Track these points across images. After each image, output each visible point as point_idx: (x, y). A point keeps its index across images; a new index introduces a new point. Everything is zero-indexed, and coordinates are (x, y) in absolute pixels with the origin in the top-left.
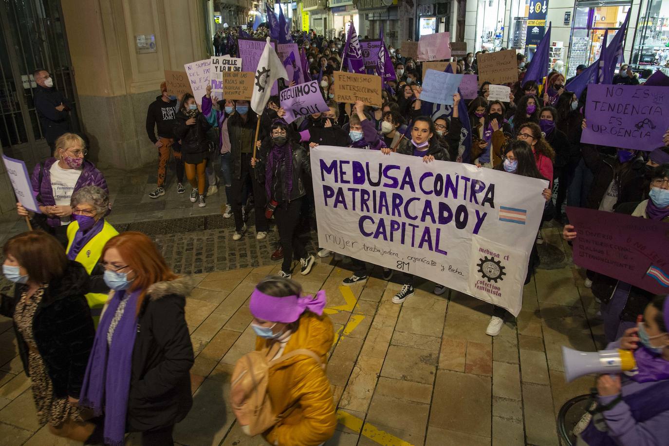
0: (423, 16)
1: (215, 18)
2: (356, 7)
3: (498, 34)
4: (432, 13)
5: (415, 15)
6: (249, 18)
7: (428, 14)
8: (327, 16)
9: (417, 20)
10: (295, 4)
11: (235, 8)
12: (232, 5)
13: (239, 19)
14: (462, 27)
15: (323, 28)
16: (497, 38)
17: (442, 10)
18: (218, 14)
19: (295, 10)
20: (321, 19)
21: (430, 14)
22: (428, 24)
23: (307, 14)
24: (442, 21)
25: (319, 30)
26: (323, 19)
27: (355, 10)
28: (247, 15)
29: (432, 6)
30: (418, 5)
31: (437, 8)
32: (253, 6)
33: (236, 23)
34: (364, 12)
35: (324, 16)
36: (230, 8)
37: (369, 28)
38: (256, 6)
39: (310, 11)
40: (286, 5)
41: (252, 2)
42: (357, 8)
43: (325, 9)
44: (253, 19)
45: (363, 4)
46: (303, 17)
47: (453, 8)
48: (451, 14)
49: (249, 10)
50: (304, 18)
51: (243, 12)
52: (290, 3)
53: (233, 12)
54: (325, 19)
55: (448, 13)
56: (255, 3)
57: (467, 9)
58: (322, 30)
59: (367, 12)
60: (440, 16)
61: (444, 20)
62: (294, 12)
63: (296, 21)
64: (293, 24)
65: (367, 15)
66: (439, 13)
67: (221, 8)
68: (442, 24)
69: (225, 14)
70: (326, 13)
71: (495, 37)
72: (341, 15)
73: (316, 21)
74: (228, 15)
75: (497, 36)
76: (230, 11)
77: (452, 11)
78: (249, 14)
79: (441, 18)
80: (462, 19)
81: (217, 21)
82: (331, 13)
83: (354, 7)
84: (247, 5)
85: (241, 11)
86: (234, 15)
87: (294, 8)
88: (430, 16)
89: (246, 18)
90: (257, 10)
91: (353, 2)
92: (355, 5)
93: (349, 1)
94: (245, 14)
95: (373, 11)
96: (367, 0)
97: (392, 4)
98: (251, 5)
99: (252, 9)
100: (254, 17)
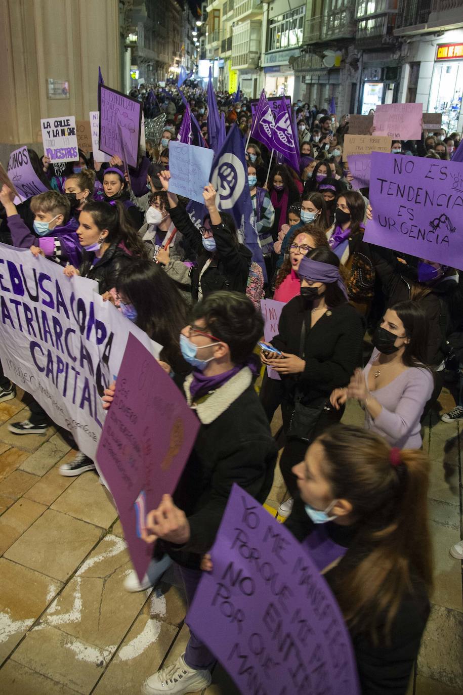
0: (369, 81)
1: (132, 73)
2: (292, 68)
3: (454, 106)
4: (379, 79)
5: (359, 79)
6: (169, 75)
7: (374, 79)
8: (258, 77)
9: (362, 85)
10: (222, 61)
11: (155, 62)
12: (151, 60)
13: (158, 76)
14: (413, 95)
15: (252, 90)
16: (453, 110)
17: (391, 75)
18: (135, 68)
19: (222, 69)
20: (251, 79)
21: (376, 79)
22: (373, 90)
23: (235, 74)
24: (390, 88)
25: (248, 93)
26: (253, 79)
27: (290, 71)
28: (167, 72)
29: (380, 71)
30: (364, 69)
31: (385, 72)
32: (175, 62)
33: (154, 80)
34: (301, 74)
35: (254, 77)
36: (149, 62)
37: (305, 93)
38: (178, 62)
39: (239, 70)
40: (212, 62)
41: (174, 57)
42: (293, 69)
43: (256, 68)
44: (173, 76)
45: (300, 65)
46: (230, 77)
47: (404, 73)
48: (402, 79)
49: (170, 66)
50: (232, 78)
51: (163, 68)
52: (217, 60)
53: (151, 68)
54: (256, 80)
55: (398, 78)
56: (177, 58)
57: (420, 75)
58: (251, 92)
59: (304, 73)
60: (388, 82)
61: (392, 86)
62: (220, 71)
63: (223, 81)
64: (218, 84)
65: (304, 77)
66: (388, 78)
67: (139, 62)
68: (390, 91)
69: (143, 69)
70: (257, 73)
71: (451, 108)
72: (274, 76)
73: (244, 81)
74: (146, 69)
75: (453, 108)
76: (149, 65)
77: (402, 76)
78: (169, 71)
79: (389, 85)
80: (413, 86)
81: (133, 76)
82: (263, 73)
83: (290, 68)
84: (168, 60)
85: (161, 67)
86: (152, 71)
87: (221, 66)
88: (377, 82)
89: (166, 75)
90: (178, 67)
91: (289, 62)
92: (291, 66)
93: (284, 61)
94: (164, 70)
95: (311, 73)
96: (305, 60)
97: (334, 65)
98: (173, 60)
99: (173, 65)
100: (175, 74)
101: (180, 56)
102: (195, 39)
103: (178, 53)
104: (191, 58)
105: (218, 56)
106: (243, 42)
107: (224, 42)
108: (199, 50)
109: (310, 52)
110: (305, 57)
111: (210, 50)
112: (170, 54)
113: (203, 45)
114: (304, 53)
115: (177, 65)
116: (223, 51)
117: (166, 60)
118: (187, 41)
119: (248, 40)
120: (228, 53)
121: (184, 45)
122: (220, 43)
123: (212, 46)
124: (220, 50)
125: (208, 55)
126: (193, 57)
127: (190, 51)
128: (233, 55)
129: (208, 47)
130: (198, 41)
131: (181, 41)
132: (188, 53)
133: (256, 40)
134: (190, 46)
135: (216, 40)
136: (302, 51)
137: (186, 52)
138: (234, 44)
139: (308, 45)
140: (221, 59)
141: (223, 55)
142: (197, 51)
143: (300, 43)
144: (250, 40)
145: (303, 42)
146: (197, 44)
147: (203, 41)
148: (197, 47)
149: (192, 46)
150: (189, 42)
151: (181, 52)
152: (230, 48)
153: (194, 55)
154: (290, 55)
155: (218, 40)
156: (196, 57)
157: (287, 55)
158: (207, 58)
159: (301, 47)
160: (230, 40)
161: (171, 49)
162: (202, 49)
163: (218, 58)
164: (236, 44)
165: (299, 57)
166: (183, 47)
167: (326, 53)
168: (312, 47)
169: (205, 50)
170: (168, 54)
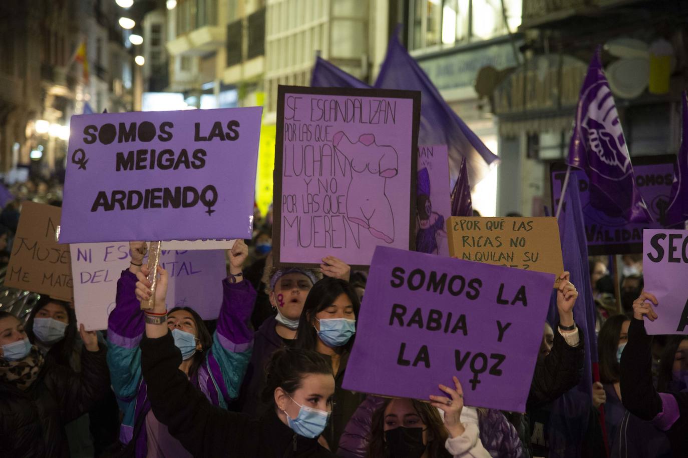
2: (487, 108)
6: (25, 150)
27: (481, 118)
28: (20, 136)
32: (49, 102)
34: (522, 131)
37: (540, 193)
38: (62, 104)
41: (45, 83)
42: (493, 111)
44: (44, 153)
45: (517, 96)
49: (31, 116)
52: (210, 92)
56: (58, 90)
59: (532, 126)
65: (533, 140)
78: (28, 132)
83: (480, 108)
84: (25, 93)
89: (16, 147)
90: (62, 120)
91: (478, 88)
92: (485, 100)
93: (457, 86)
94: (9, 130)
95: (561, 122)
96: (535, 78)
97: (647, 90)
98: (42, 95)
99: (43, 110)
100: (51, 145)
101: (71, 83)
102: (126, 23)
103: (63, 71)
104: (111, 89)
105: (212, 77)
106: (307, 26)
107: (234, 29)
108: (140, 60)
109: (553, 49)
110: (536, 67)
111: (185, 60)
112: (29, 74)
113: (156, 42)
114: (529, 54)
115: (58, 114)
116: (235, 58)
117: (17, 96)
118: (96, 31)
119: (325, 19)
120: (252, 68)
121: (86, 45)
122: (221, 32)
123: (191, 43)
124: (222, 58)
125: (177, 74)
126: (117, 87)
127: (105, 63)
128: (272, 74)
129: (176, 46)
130: (138, 30)
131: (74, 29)
132: (100, 71)
133: (353, 19)
134: (107, 48)
135: (205, 23)
136: (523, 49)
137: (90, 67)
138: (273, 34)
139: (542, 27)
140: (225, 88)
141: (233, 75)
142: (134, 66)
143: (515, 22)
144: (332, 19)
145: (523, 17)
146: (136, 40)
147: (156, 29)
148: (135, 50)
149: (115, 47)
150: (103, 34)
151: (73, 68)
152: (258, 48)
153: (120, 78)
154: (478, 66)
155: (214, 22)
156: (128, 84)
157: (468, 66)
158: (174, 86)
159: (520, 34)
160: (258, 21)
161: (35, 56)
162: (154, 56)
163: (215, 85)
164: (282, 35)
165: (510, 70)
166: (80, 51)
167: (613, 48)
168: (557, 34)
169: (163, 59)
170: (23, 75)
